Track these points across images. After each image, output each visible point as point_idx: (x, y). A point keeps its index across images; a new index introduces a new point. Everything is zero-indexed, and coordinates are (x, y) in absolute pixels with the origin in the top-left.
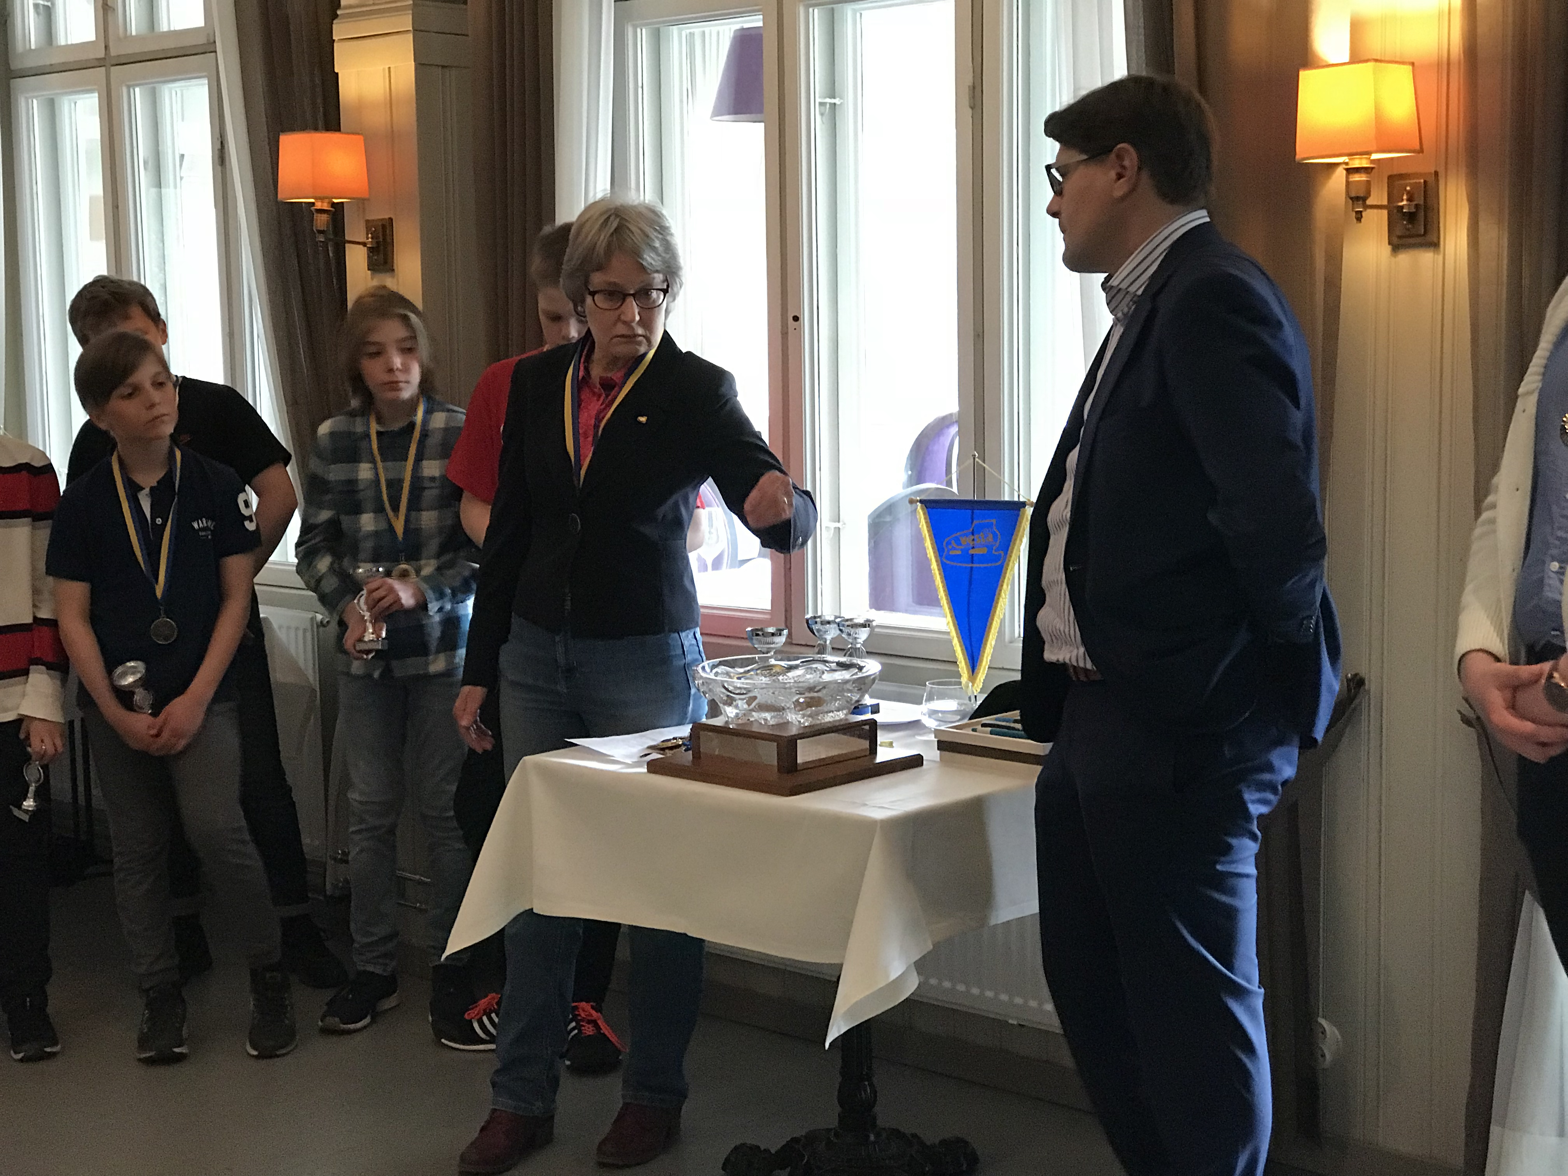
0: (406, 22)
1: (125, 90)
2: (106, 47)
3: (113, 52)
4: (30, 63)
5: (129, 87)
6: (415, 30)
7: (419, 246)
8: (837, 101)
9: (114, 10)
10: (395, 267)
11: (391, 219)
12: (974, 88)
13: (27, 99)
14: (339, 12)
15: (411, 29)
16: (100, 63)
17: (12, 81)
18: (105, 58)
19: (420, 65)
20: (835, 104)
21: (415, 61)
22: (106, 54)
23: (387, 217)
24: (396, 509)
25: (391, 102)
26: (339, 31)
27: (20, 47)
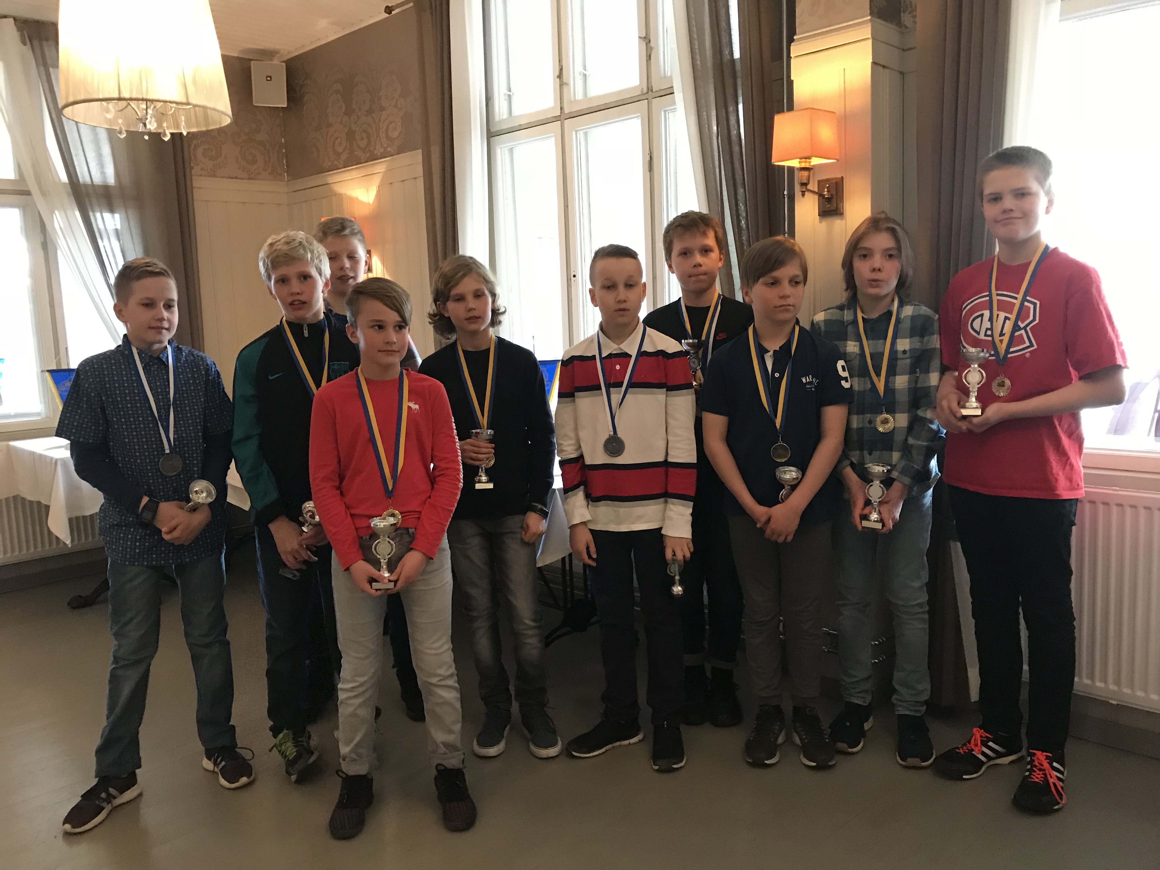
0: (866, 32)
1: (574, 133)
2: (561, 108)
3: (566, 111)
4: (505, 126)
5: (576, 131)
6: (872, 38)
7: (870, 192)
9: (567, 84)
10: (844, 212)
11: (842, 178)
13: (501, 148)
14: (795, 37)
15: (870, 36)
16: (556, 119)
17: (491, 139)
18: (560, 115)
19: (874, 63)
21: (872, 60)
22: (561, 113)
23: (839, 176)
24: (878, 374)
25: (845, 94)
26: (795, 50)
27: (497, 118)
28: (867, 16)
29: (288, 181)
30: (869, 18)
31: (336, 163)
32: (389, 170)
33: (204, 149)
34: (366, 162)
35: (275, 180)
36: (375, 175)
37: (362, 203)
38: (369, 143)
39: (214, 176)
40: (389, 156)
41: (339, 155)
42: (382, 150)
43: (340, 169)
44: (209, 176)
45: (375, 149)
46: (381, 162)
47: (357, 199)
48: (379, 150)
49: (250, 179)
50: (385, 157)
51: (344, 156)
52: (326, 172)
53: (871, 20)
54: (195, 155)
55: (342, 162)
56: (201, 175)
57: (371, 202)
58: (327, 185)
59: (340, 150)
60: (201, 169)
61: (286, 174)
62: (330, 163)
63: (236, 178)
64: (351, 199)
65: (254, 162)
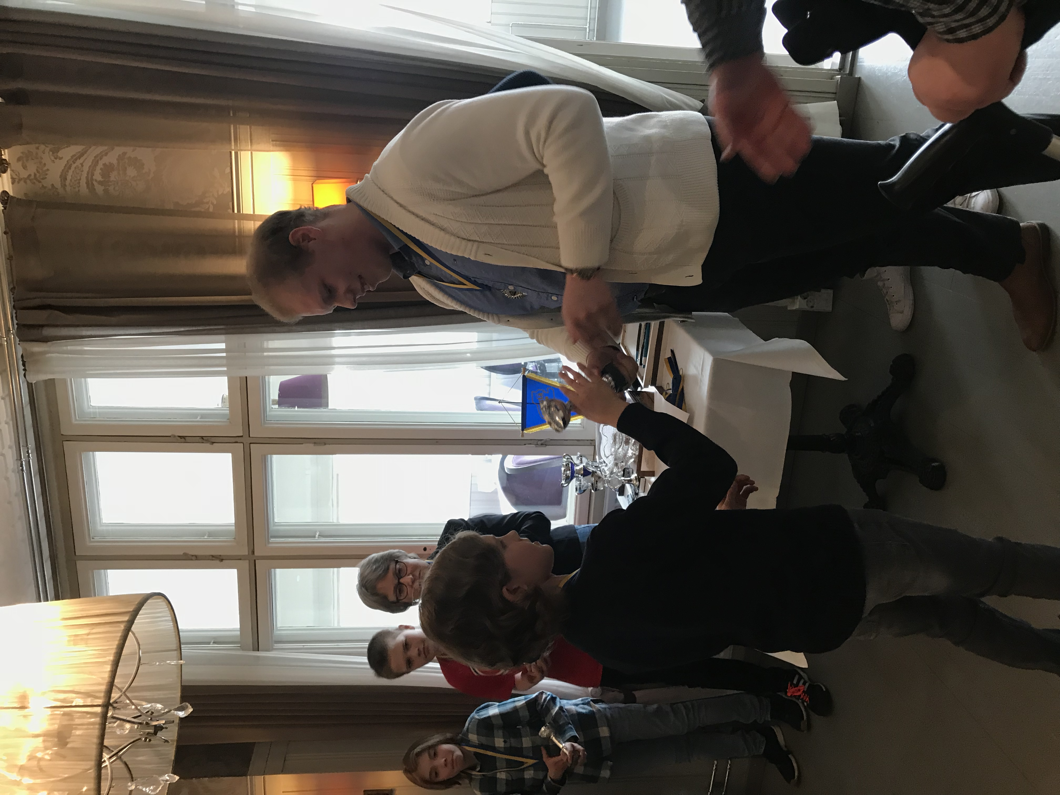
0: (258, 780)
6: (264, 773)
7: (379, 772)
8: (318, 534)
10: (390, 788)
11: (365, 791)
12: (315, 443)
15: (263, 776)
19: (283, 771)
20: (319, 536)
21: (280, 774)
24: (522, 763)
25: (301, 791)
28: (247, 778)
30: (248, 777)
53: (250, 776)
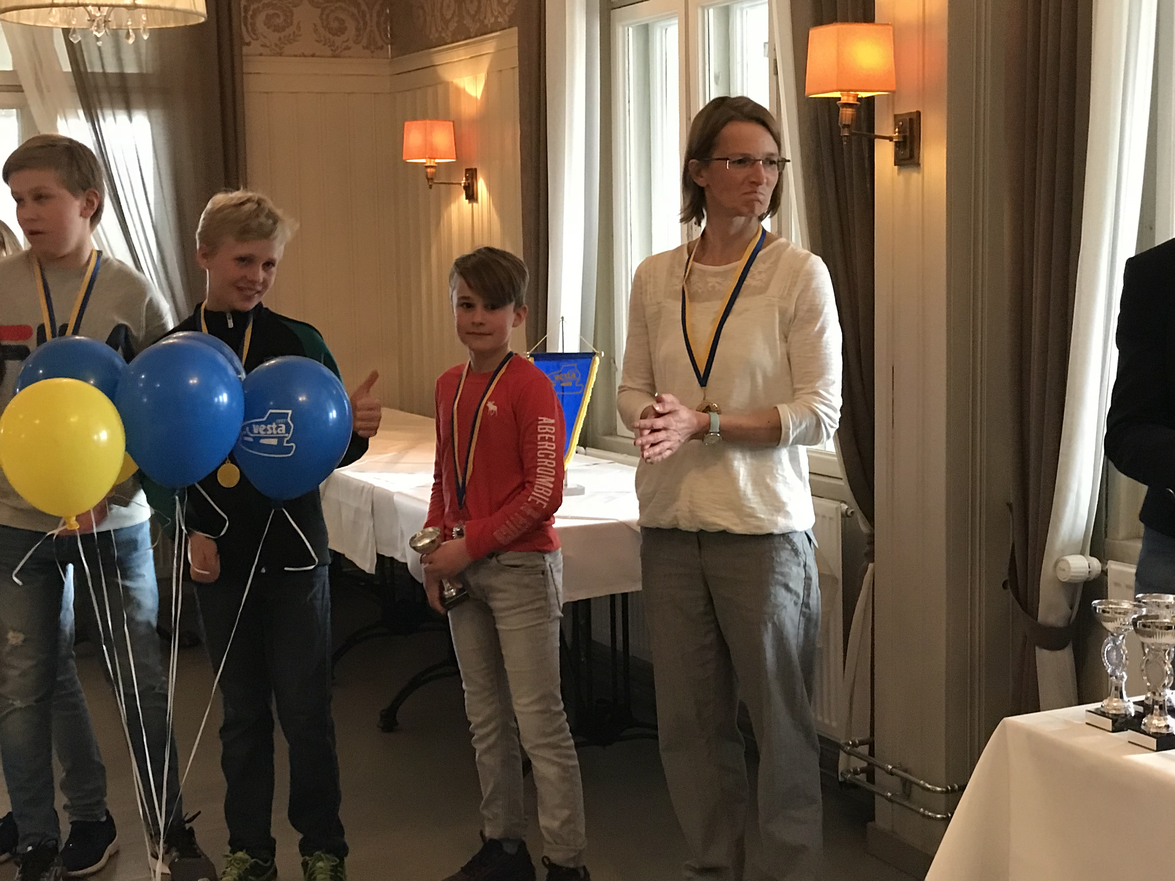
1: (700, 11)
5: (703, 8)
10: (921, 162)
11: (919, 113)
13: (624, 27)
17: (613, 12)
23: (914, 110)
29: (392, 57)
31: (443, 35)
32: (499, 51)
33: (268, 17)
34: (476, 36)
35: (373, 57)
36: (484, 56)
37: (469, 96)
38: (479, 7)
39: (281, 55)
40: (500, 30)
41: (447, 22)
42: (492, 20)
43: (448, 44)
44: (275, 55)
45: (485, 18)
46: (493, 38)
47: (464, 90)
48: (489, 20)
49: (334, 57)
50: (497, 31)
51: (453, 26)
52: (435, 47)
54: (253, 25)
55: (450, 34)
56: (261, 55)
57: (479, 97)
58: (432, 68)
59: (448, 17)
60: (262, 46)
61: (389, 46)
62: (437, 35)
63: (313, 56)
64: (459, 91)
65: (342, 30)
